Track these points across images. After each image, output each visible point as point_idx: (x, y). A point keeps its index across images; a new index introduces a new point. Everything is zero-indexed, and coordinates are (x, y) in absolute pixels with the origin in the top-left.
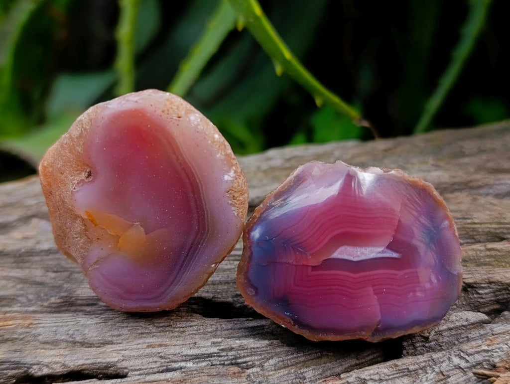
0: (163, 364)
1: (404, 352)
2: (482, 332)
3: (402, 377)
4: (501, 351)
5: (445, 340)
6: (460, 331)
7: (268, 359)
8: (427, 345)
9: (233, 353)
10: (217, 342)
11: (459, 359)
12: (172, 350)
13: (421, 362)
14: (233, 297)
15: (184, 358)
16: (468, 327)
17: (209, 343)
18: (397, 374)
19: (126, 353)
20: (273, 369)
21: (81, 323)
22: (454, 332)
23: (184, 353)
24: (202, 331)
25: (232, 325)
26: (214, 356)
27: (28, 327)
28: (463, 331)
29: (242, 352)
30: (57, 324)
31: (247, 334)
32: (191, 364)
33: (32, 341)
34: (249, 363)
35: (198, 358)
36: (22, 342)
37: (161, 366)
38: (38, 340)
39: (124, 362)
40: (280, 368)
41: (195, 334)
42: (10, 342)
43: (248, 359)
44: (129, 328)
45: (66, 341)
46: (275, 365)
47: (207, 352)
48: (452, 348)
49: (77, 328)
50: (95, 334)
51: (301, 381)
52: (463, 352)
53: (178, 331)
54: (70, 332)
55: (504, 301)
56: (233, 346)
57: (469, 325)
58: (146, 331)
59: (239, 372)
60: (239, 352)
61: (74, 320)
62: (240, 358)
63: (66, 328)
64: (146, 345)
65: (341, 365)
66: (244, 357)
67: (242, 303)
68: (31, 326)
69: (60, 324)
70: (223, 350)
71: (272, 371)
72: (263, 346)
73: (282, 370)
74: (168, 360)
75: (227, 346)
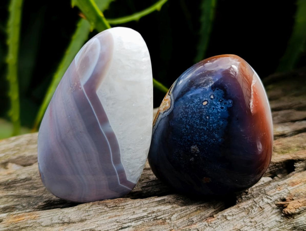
0: (119, 226)
1: (237, 201)
2: (270, 187)
3: (242, 212)
4: (285, 192)
5: (254, 193)
6: (260, 188)
7: (172, 215)
8: (247, 196)
9: (155, 214)
10: (145, 210)
11: (267, 199)
12: (123, 218)
13: (249, 204)
14: (141, 188)
15: (130, 221)
16: (264, 185)
17: (141, 211)
18: (239, 211)
19: (98, 222)
20: (176, 219)
21: (65, 212)
22: (258, 188)
23: (130, 218)
24: (133, 206)
25: (148, 201)
26: (145, 217)
27: (34, 219)
28: (262, 187)
29: (159, 213)
30: (51, 215)
31: (157, 204)
32: (134, 223)
33: (38, 227)
34: (163, 218)
35: (137, 220)
36: (31, 228)
37: (118, 227)
38: (42, 225)
39: (99, 227)
40: (179, 219)
41: (130, 208)
42: (24, 229)
43: (162, 216)
44: (93, 211)
45: (59, 223)
46: (176, 217)
47: (141, 216)
48: (258, 196)
49: (64, 215)
50: (75, 217)
51: (192, 223)
52: (268, 195)
53: (121, 208)
54: (61, 218)
55: (274, 172)
56: (154, 210)
57: (264, 184)
58: (104, 211)
59: (163, 222)
60: (157, 213)
61: (60, 211)
62: (158, 216)
63: (57, 216)
64: (108, 217)
65: (208, 213)
66: (160, 215)
67: (147, 190)
68: (36, 218)
69: (53, 215)
70: (149, 213)
71: (175, 220)
72: (169, 208)
73: (180, 220)
74: (122, 223)
75: (151, 211)
